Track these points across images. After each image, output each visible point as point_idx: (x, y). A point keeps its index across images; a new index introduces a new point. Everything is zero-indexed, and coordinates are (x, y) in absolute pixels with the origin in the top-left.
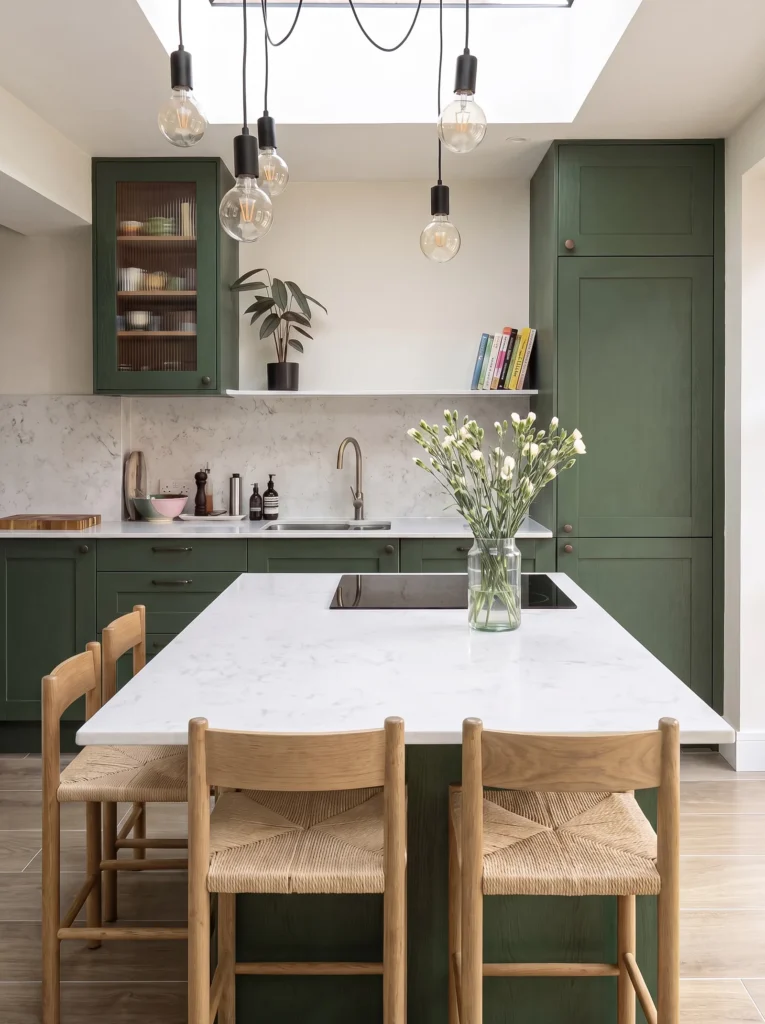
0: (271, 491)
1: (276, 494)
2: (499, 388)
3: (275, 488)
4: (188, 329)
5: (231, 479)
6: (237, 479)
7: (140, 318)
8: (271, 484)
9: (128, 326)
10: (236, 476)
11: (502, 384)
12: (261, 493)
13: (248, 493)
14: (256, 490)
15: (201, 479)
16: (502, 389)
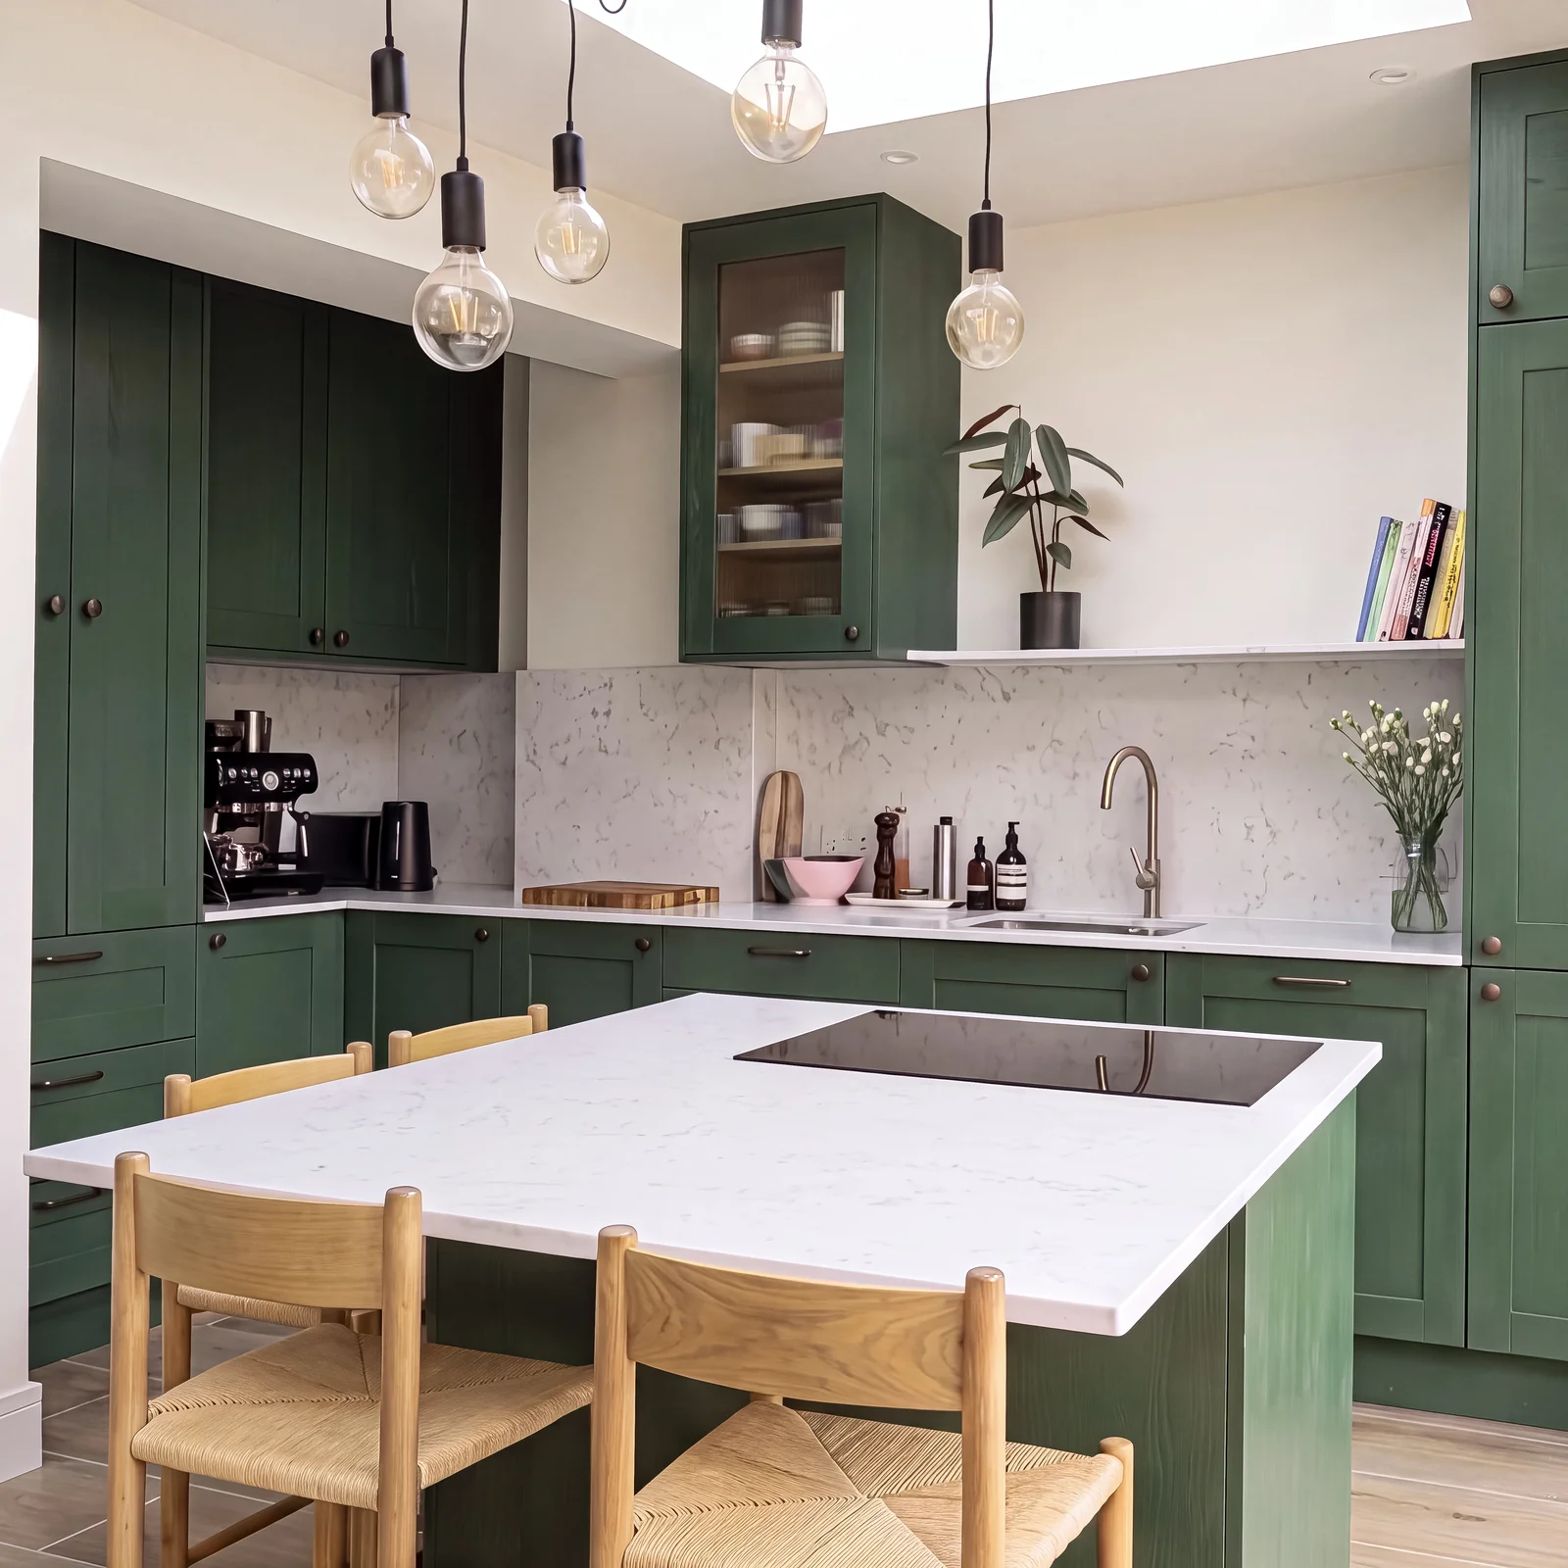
0: (1012, 852)
1: (1021, 860)
2: (1409, 637)
3: (1020, 847)
4: (834, 536)
5: (937, 828)
6: (947, 828)
7: (759, 517)
8: (1012, 839)
9: (743, 535)
10: (946, 821)
11: (1415, 626)
12: (992, 854)
13: (967, 854)
14: (980, 848)
15: (886, 825)
16: (1420, 637)
